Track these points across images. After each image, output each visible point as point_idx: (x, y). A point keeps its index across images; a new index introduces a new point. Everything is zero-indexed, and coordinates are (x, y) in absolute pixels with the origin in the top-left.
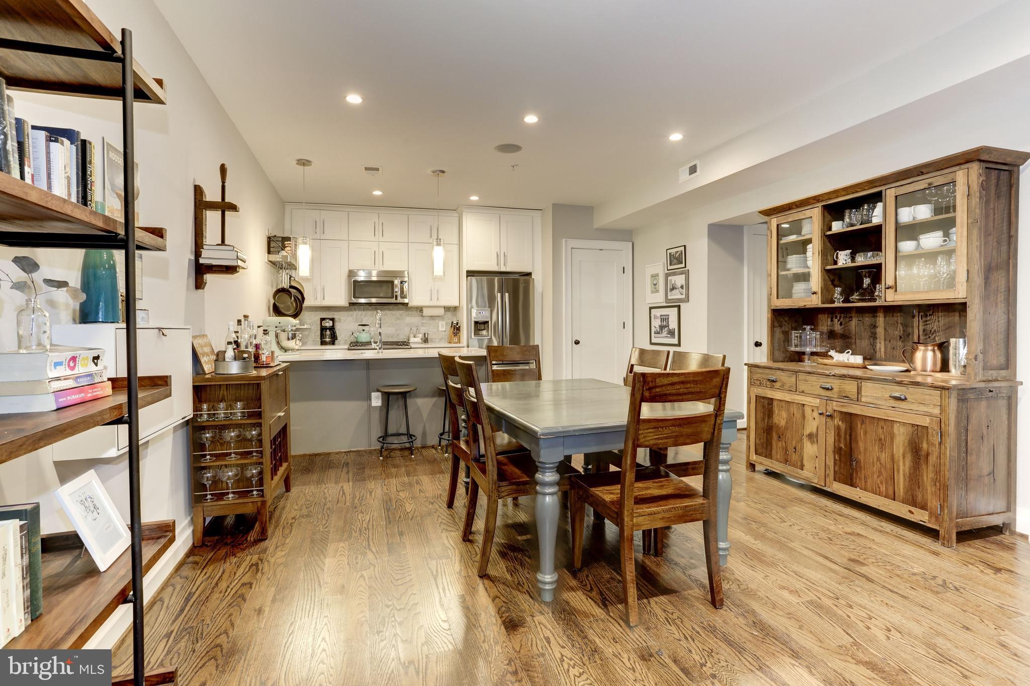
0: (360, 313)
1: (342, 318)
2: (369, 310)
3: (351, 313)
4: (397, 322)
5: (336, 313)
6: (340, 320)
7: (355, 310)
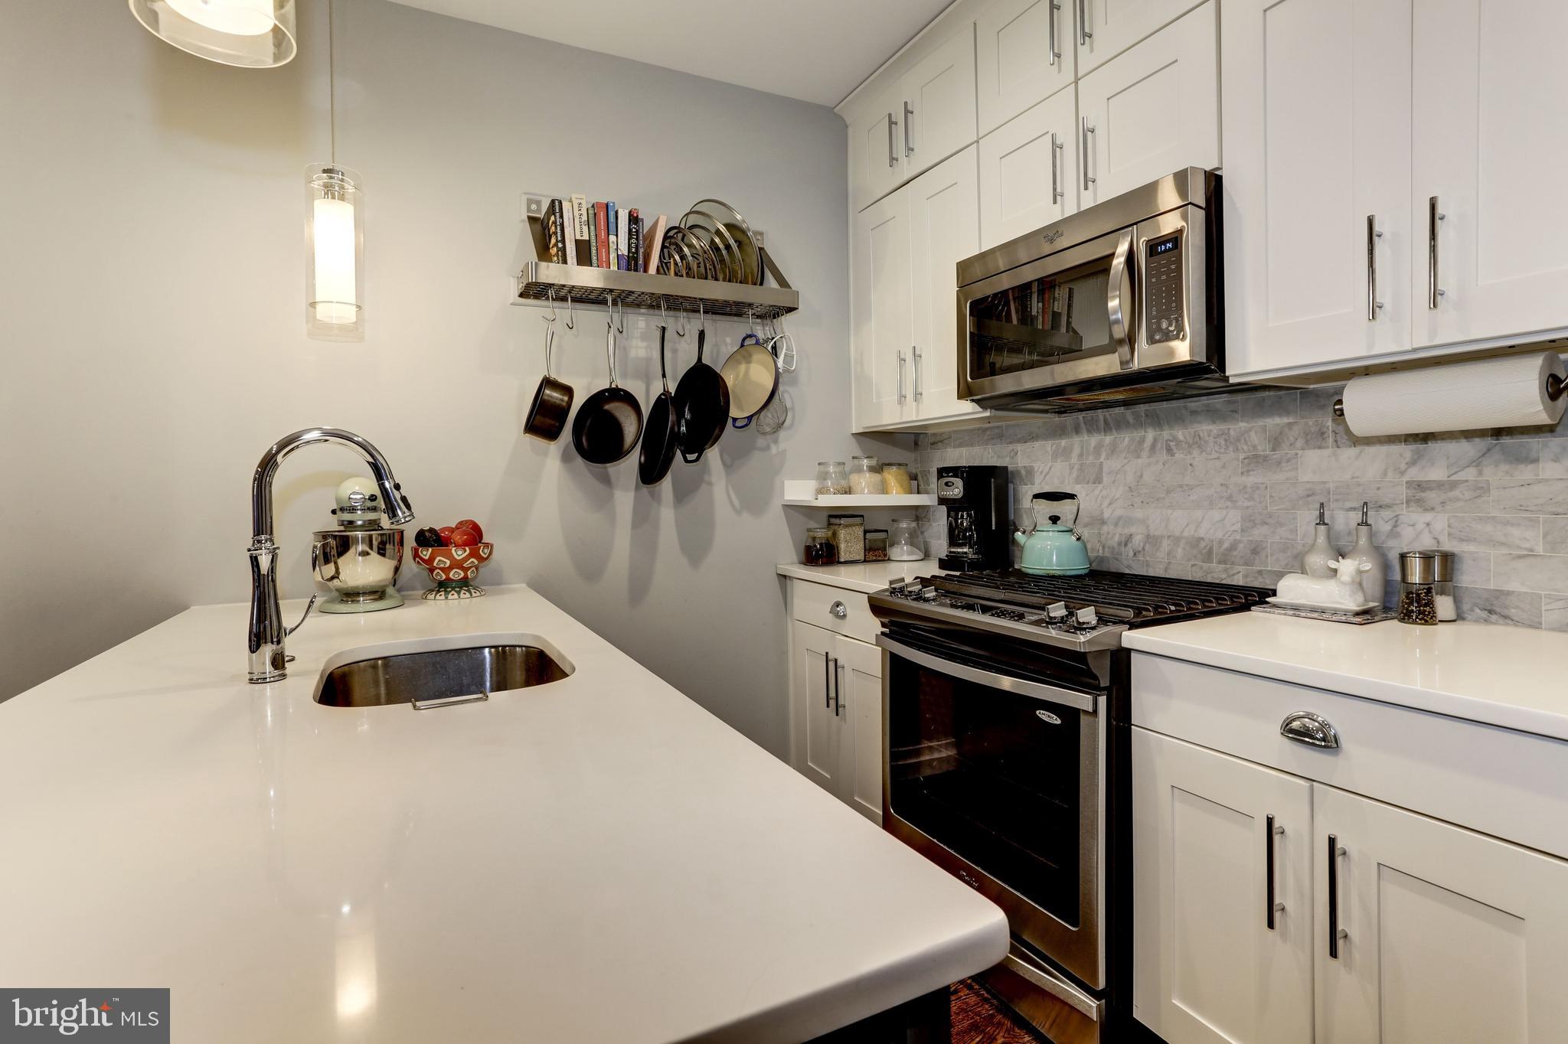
0: (1094, 440)
1: (1036, 465)
2: (1128, 425)
3: (1064, 442)
4: (1251, 480)
5: (1019, 447)
6: (1030, 471)
7: (1077, 430)
